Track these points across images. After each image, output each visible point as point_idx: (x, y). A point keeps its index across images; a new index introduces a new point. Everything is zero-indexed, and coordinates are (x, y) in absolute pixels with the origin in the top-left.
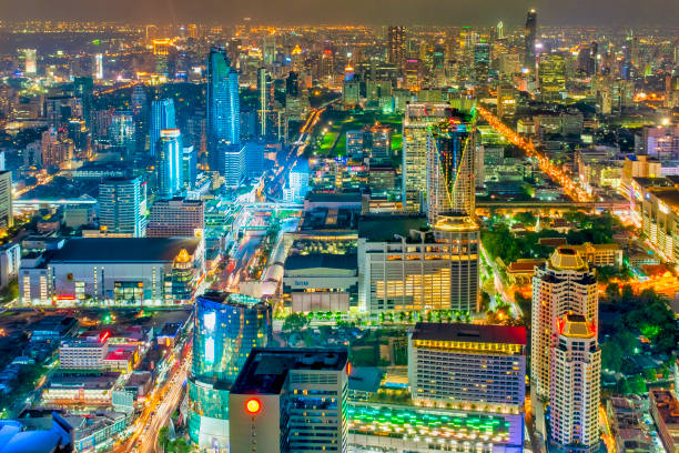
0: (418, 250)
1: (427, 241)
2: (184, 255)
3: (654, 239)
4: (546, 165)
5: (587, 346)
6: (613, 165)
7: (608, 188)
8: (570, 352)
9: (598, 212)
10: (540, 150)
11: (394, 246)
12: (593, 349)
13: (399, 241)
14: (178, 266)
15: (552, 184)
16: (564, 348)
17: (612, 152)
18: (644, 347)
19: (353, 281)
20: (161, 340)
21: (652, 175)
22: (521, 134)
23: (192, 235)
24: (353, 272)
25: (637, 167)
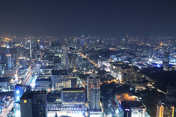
0: (64, 76)
1: (66, 75)
2: (12, 80)
3: (112, 74)
4: (92, 61)
5: (97, 90)
6: (105, 61)
7: (104, 65)
8: (94, 91)
9: (102, 70)
10: (90, 59)
11: (59, 76)
12: (99, 90)
13: (60, 75)
14: (11, 82)
15: (93, 65)
16: (93, 91)
17: (104, 58)
18: (110, 92)
19: (50, 84)
20: (7, 97)
21: (112, 62)
22: (87, 56)
23: (14, 76)
24: (50, 82)
25: (109, 61)
